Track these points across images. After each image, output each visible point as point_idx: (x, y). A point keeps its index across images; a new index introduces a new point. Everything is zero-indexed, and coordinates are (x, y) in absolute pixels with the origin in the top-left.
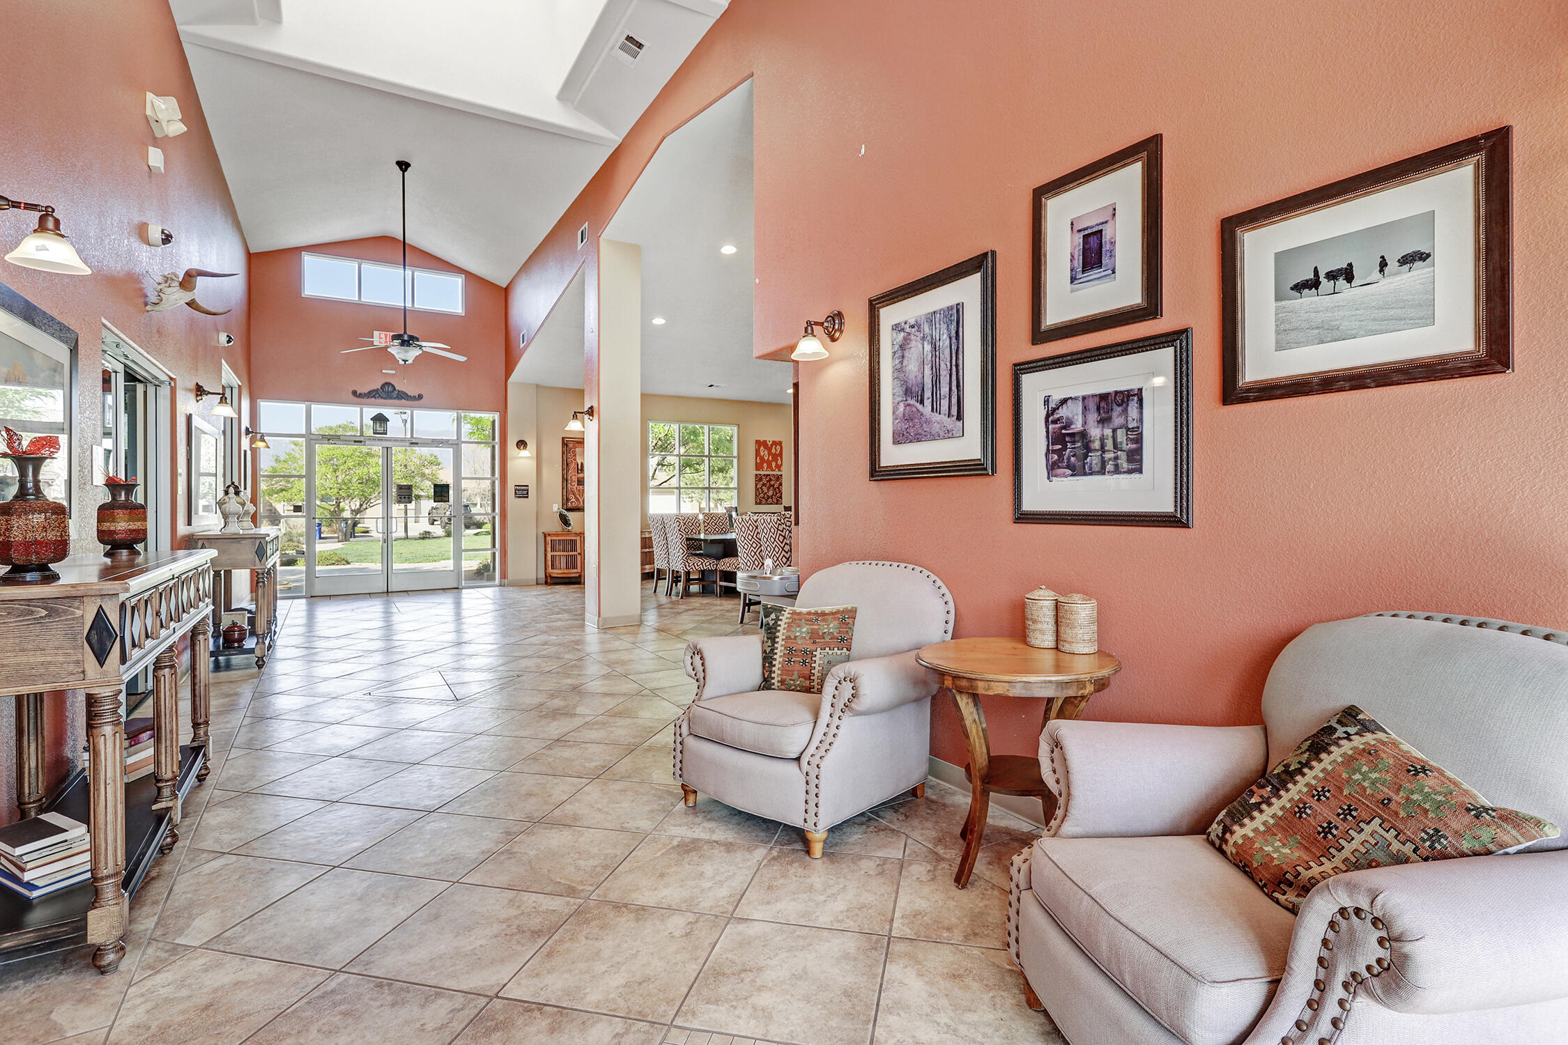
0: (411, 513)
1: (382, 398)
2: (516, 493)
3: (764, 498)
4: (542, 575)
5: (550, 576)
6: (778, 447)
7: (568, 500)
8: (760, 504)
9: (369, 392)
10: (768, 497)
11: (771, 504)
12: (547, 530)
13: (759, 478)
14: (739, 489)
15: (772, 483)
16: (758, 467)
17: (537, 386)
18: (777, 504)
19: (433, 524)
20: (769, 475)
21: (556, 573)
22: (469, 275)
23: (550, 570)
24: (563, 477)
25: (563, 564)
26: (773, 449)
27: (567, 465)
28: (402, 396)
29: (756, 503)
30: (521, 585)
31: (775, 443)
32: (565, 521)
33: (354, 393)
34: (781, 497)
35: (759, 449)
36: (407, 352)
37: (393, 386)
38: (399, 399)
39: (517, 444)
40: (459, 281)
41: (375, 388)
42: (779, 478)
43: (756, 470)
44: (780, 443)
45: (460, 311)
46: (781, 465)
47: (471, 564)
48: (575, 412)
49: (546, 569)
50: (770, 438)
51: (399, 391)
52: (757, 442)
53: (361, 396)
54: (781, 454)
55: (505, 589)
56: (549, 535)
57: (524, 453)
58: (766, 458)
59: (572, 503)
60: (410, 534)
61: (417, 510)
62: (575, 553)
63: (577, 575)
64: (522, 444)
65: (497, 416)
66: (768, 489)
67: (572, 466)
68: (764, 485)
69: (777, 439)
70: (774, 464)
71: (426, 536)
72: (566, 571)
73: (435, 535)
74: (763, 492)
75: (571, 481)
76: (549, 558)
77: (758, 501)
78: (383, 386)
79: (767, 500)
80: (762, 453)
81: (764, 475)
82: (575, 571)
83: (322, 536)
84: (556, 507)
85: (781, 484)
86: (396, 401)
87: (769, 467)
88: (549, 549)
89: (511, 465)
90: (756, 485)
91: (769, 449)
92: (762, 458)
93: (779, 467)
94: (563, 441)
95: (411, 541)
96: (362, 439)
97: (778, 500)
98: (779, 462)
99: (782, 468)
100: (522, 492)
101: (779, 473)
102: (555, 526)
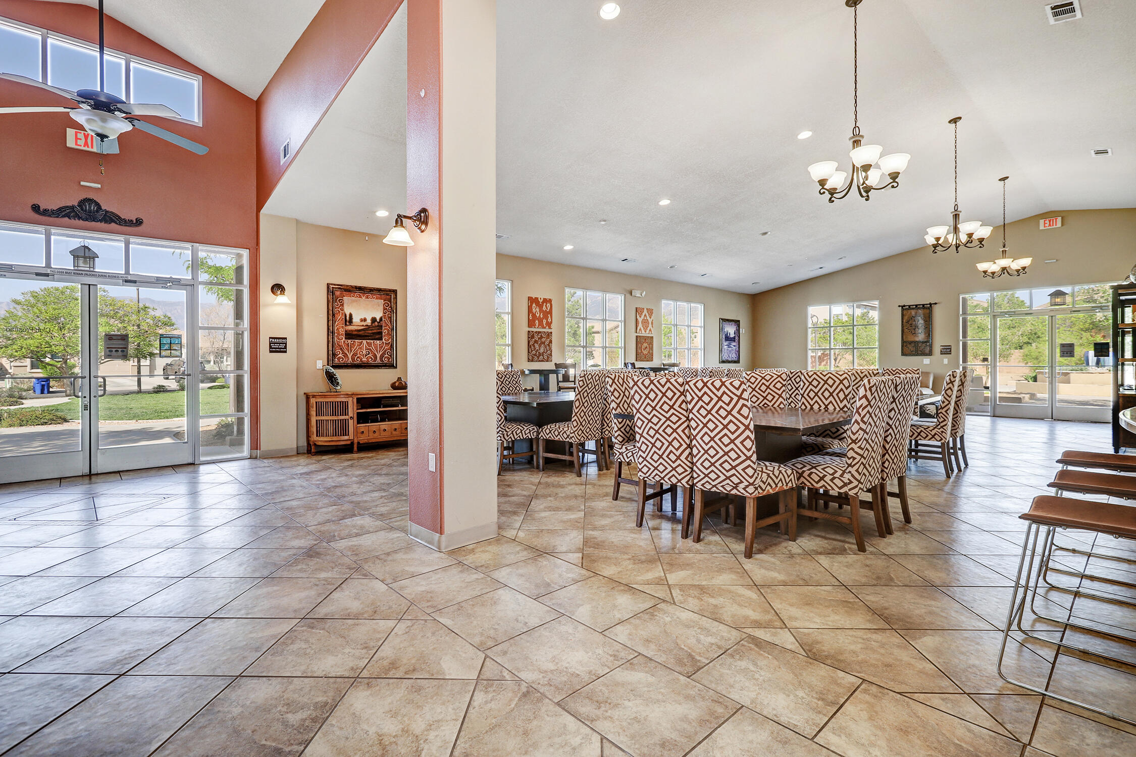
0: (145, 371)
1: (80, 218)
2: (270, 347)
3: (535, 355)
4: (303, 442)
5: (315, 445)
6: (549, 305)
7: (334, 355)
8: (532, 361)
9: (60, 209)
10: (540, 354)
11: (542, 361)
12: (309, 390)
13: (531, 336)
14: (513, 345)
15: (543, 340)
16: (531, 324)
17: (297, 221)
18: (547, 361)
19: (167, 379)
20: (540, 332)
21: (322, 440)
22: (208, 79)
23: (314, 437)
24: (328, 329)
25: (331, 431)
26: (544, 307)
27: (333, 315)
28: (110, 218)
29: (529, 360)
30: (279, 456)
31: (545, 301)
32: (331, 378)
33: (36, 208)
34: (551, 355)
35: (531, 305)
36: (104, 120)
37: (97, 204)
38: (106, 222)
39: (272, 288)
40: (195, 83)
41: (70, 204)
42: (549, 335)
43: (529, 327)
44: (550, 301)
45: (196, 120)
46: (551, 322)
47: (208, 424)
48: (399, 216)
49: (308, 436)
50: (541, 296)
51: (107, 212)
52: (530, 298)
53: (46, 213)
54: (550, 312)
55: (258, 463)
56: (314, 396)
57: (281, 299)
58: (538, 315)
59: (339, 359)
60: (143, 387)
61: (152, 367)
62: (346, 417)
63: (349, 442)
64: (278, 288)
65: (245, 253)
66: (540, 346)
67: (339, 317)
68: (536, 342)
69: (547, 297)
70: (545, 322)
71: (160, 390)
72: (335, 438)
73: (169, 389)
74: (535, 349)
75: (338, 334)
76: (313, 422)
77: (531, 358)
78: (82, 203)
79: (538, 357)
80: (534, 310)
81: (536, 332)
82: (346, 438)
83: (51, 390)
84: (320, 364)
85: (551, 342)
86: (102, 225)
87: (541, 324)
88: (313, 413)
89: (265, 313)
90: (529, 342)
91: (540, 306)
92: (534, 315)
93: (549, 325)
94: (328, 287)
95: (145, 395)
96: (49, 271)
97: (548, 357)
98: (549, 320)
99: (553, 326)
100: (278, 346)
101: (550, 331)
102: (319, 385)
